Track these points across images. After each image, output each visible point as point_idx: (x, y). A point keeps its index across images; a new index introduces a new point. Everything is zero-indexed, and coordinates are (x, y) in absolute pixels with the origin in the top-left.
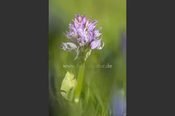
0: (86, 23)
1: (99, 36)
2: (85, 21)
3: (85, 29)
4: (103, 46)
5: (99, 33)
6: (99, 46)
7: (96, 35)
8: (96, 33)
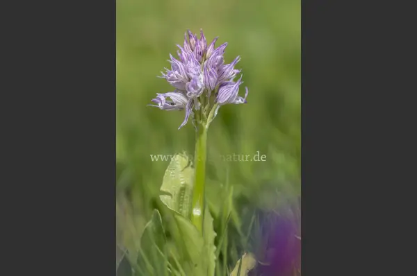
0: (205, 51)
1: (234, 75)
2: (203, 46)
4: (246, 95)
5: (234, 69)
6: (234, 96)
7: (228, 73)
8: (227, 70)
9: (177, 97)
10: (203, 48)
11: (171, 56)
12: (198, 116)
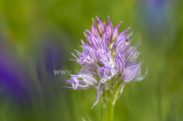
0: (111, 36)
1: (137, 57)
2: (110, 32)
3: (111, 46)
4: (146, 73)
5: (137, 51)
6: (138, 75)
7: (132, 56)
8: (132, 53)
9: (88, 79)
10: (111, 34)
11: (82, 41)
12: (106, 94)
